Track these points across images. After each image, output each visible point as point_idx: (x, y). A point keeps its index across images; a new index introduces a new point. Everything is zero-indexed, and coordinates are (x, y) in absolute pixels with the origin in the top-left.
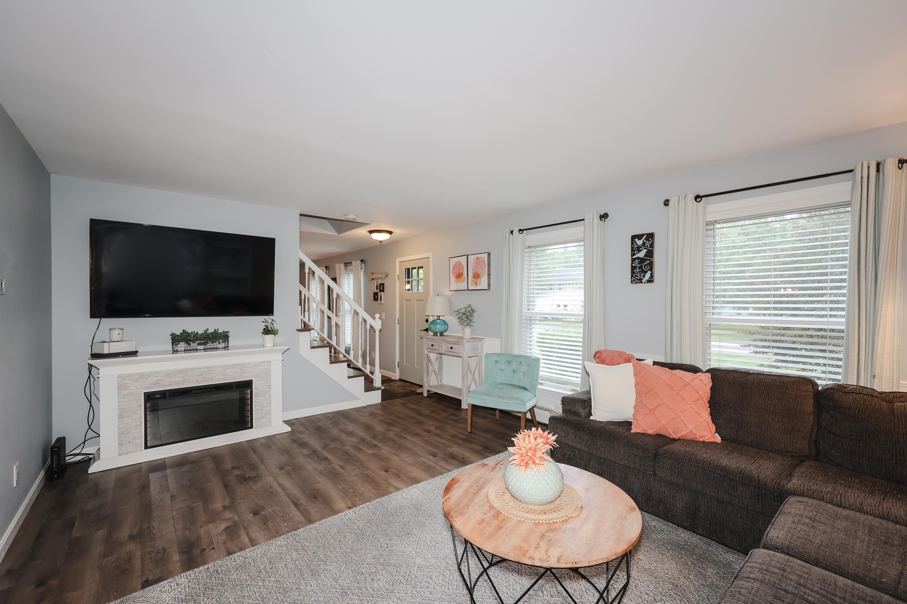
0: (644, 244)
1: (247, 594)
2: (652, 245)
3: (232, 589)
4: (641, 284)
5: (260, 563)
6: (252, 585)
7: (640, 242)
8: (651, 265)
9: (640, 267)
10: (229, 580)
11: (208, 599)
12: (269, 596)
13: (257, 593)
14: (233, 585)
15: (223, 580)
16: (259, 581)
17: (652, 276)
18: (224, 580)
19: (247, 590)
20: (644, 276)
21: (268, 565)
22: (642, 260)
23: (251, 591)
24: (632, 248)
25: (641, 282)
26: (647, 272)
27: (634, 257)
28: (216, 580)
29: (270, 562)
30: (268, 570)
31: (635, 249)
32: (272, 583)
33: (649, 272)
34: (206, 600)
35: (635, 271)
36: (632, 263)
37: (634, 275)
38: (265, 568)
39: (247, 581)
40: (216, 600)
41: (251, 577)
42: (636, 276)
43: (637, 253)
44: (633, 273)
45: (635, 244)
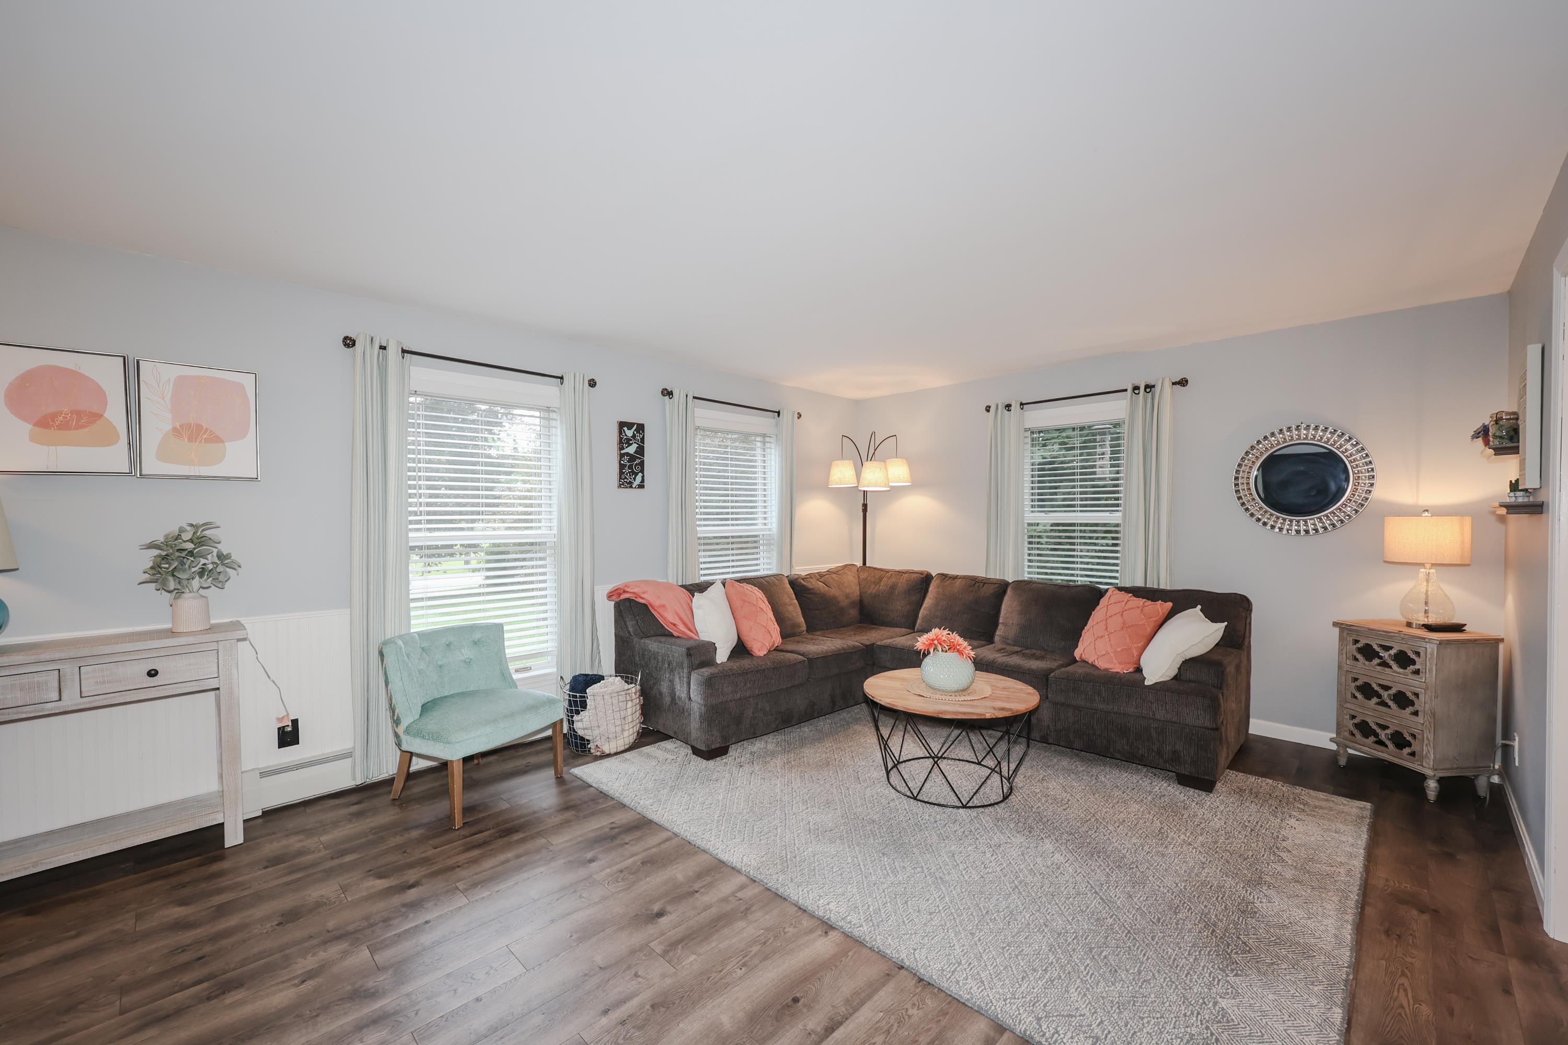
0: (634, 436)
1: (1096, 973)
2: (643, 440)
3: (1103, 998)
4: (631, 489)
5: (1035, 990)
6: (1079, 977)
7: (629, 433)
8: (642, 464)
9: (631, 467)
10: (1094, 1013)
11: (1142, 1019)
12: (1079, 948)
13: (1086, 964)
14: (1098, 1001)
15: (1102, 1022)
16: (1067, 972)
17: (643, 481)
18: (1099, 1020)
19: (1091, 978)
20: (635, 479)
21: (1032, 978)
22: (632, 458)
23: (1087, 974)
24: (621, 439)
25: (631, 487)
26: (638, 474)
27: (622, 452)
28: (1109, 1032)
29: (1023, 978)
30: (1040, 972)
31: (623, 442)
32: (1058, 956)
33: (640, 474)
34: (1145, 1020)
35: (624, 471)
36: (620, 460)
37: (623, 477)
38: (1040, 978)
39: (1078, 987)
40: (1134, 1005)
41: (1067, 986)
42: (626, 478)
43: (626, 447)
44: (621, 473)
45: (624, 434)
